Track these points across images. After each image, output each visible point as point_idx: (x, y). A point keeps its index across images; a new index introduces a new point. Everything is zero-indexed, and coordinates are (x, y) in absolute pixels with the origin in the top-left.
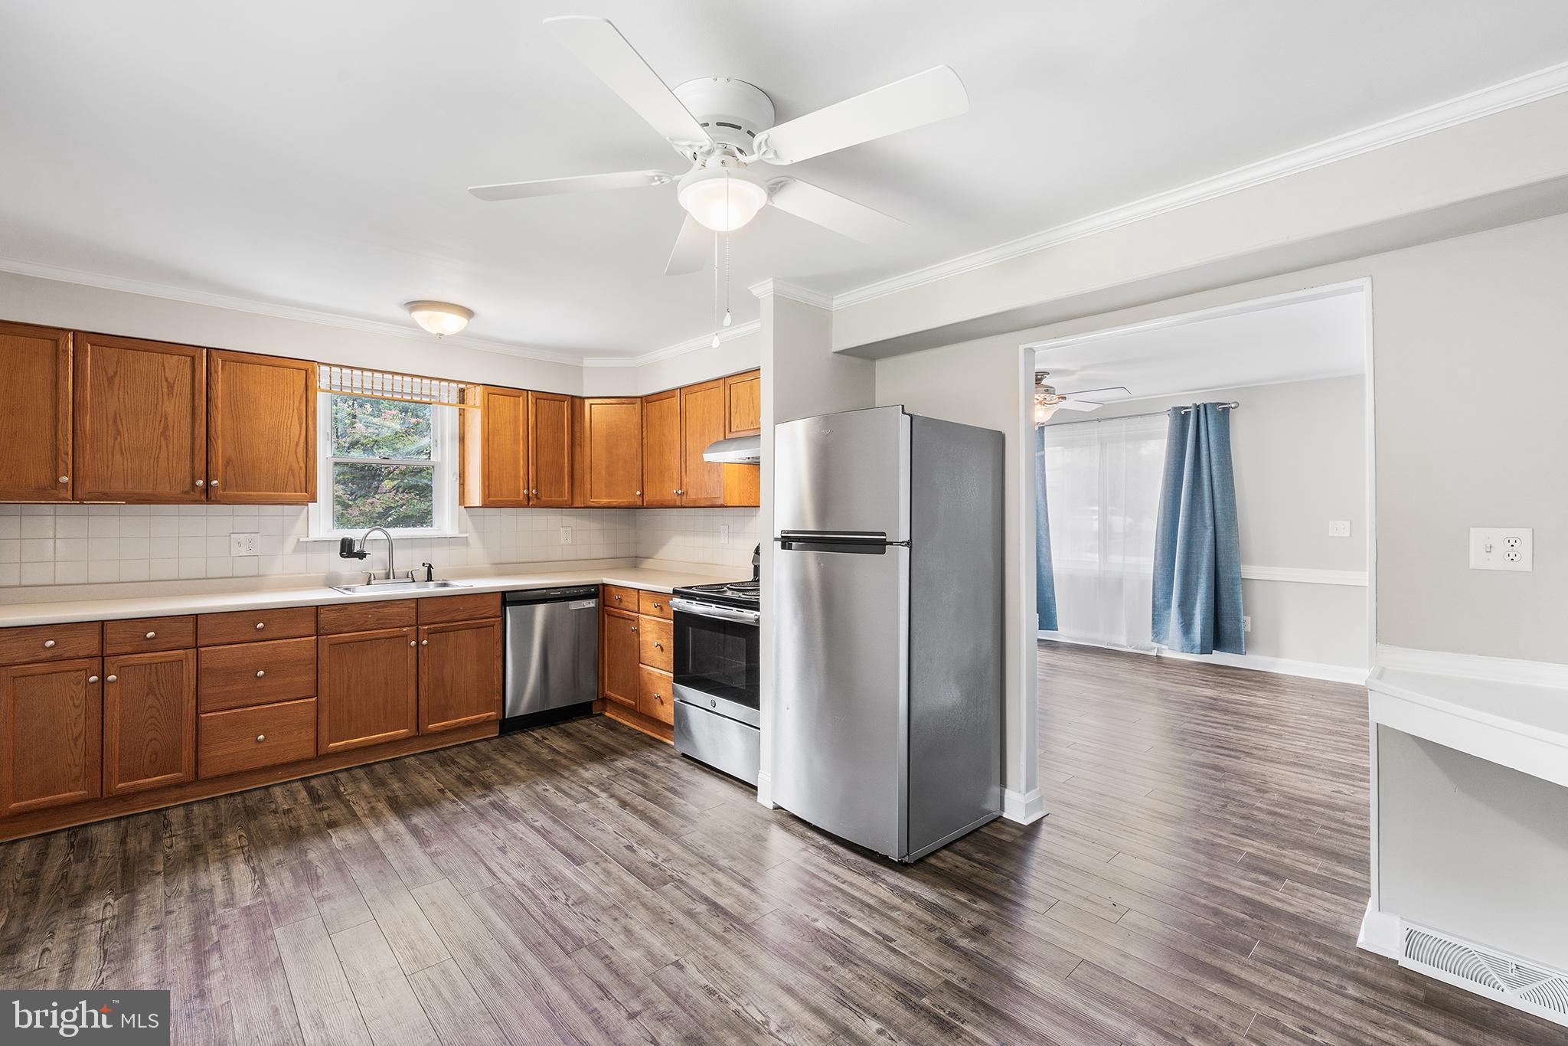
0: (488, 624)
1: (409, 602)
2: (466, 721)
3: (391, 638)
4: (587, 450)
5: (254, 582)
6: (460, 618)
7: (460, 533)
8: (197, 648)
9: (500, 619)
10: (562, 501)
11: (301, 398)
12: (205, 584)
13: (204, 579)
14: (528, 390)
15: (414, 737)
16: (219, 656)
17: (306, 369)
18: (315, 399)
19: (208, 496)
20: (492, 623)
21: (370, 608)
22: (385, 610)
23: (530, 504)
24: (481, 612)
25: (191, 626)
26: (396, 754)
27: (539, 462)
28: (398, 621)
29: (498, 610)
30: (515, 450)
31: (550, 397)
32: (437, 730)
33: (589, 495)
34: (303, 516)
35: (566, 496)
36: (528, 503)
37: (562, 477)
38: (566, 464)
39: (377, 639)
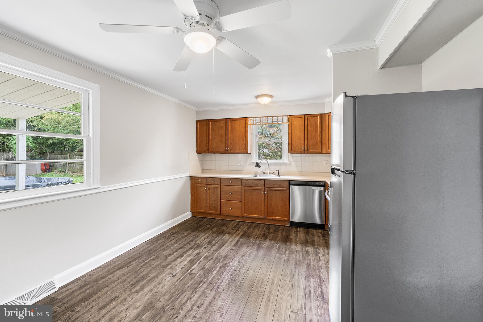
0: (284, 190)
1: (262, 180)
2: (278, 218)
3: (258, 190)
4: (327, 133)
5: (240, 172)
6: (276, 187)
7: (289, 161)
8: (220, 185)
9: (288, 189)
10: (317, 151)
11: (245, 127)
12: (232, 172)
13: (236, 170)
14: (304, 115)
15: (263, 219)
16: (224, 188)
17: (245, 120)
18: (247, 127)
19: (227, 152)
20: (286, 190)
21: (253, 181)
22: (256, 182)
23: (305, 152)
24: (282, 186)
25: (219, 180)
26: (261, 222)
27: (309, 138)
28: (259, 185)
29: (287, 186)
30: (299, 134)
31: (312, 115)
32: (270, 218)
33: (328, 149)
34: (251, 156)
35: (319, 150)
36: (304, 152)
37: (317, 143)
38: (319, 138)
39: (255, 189)
